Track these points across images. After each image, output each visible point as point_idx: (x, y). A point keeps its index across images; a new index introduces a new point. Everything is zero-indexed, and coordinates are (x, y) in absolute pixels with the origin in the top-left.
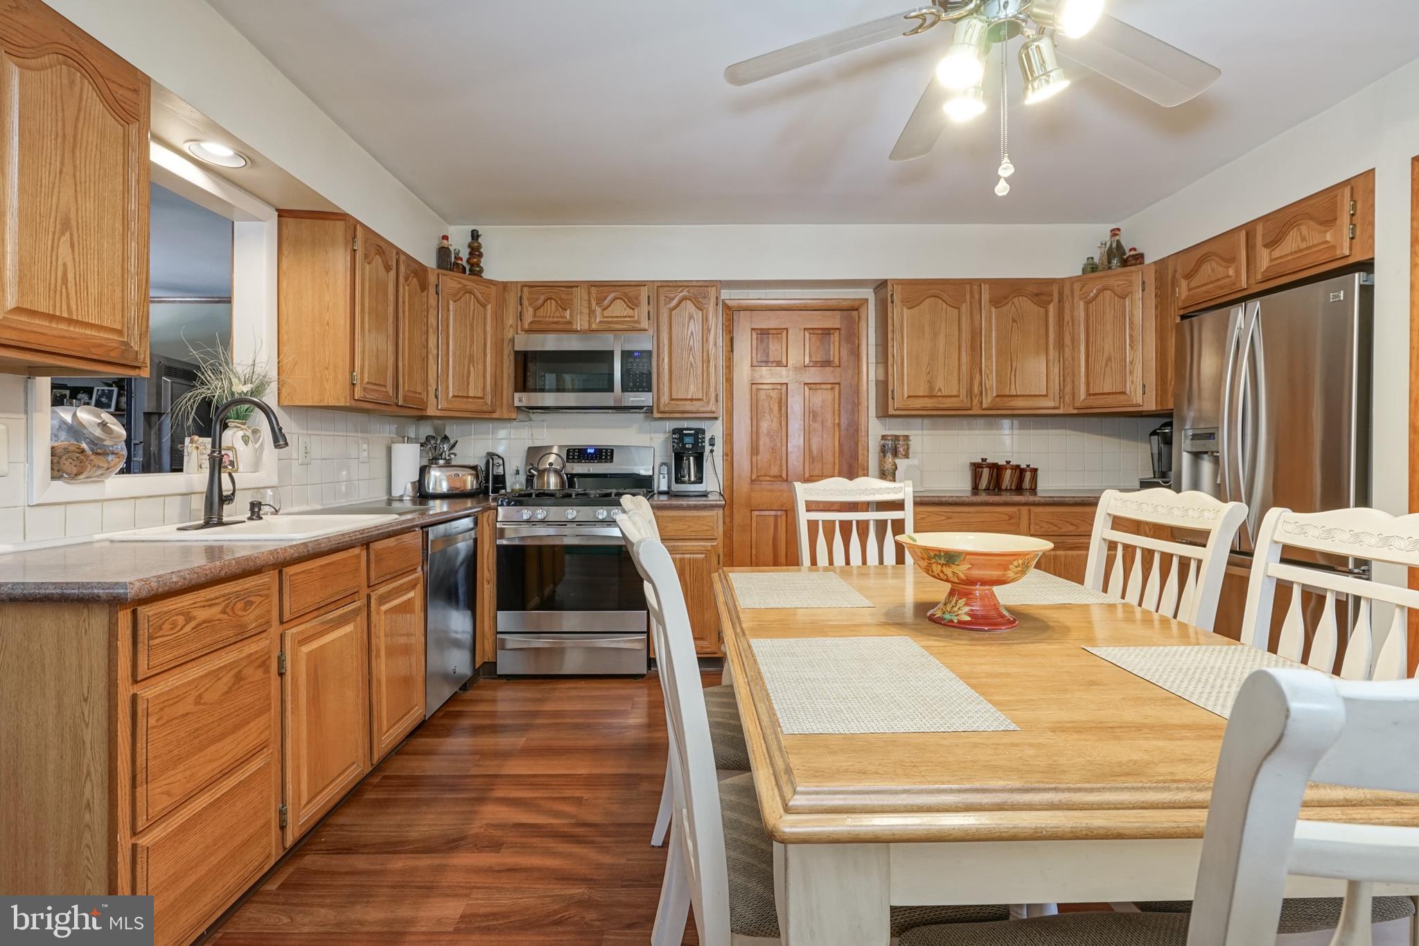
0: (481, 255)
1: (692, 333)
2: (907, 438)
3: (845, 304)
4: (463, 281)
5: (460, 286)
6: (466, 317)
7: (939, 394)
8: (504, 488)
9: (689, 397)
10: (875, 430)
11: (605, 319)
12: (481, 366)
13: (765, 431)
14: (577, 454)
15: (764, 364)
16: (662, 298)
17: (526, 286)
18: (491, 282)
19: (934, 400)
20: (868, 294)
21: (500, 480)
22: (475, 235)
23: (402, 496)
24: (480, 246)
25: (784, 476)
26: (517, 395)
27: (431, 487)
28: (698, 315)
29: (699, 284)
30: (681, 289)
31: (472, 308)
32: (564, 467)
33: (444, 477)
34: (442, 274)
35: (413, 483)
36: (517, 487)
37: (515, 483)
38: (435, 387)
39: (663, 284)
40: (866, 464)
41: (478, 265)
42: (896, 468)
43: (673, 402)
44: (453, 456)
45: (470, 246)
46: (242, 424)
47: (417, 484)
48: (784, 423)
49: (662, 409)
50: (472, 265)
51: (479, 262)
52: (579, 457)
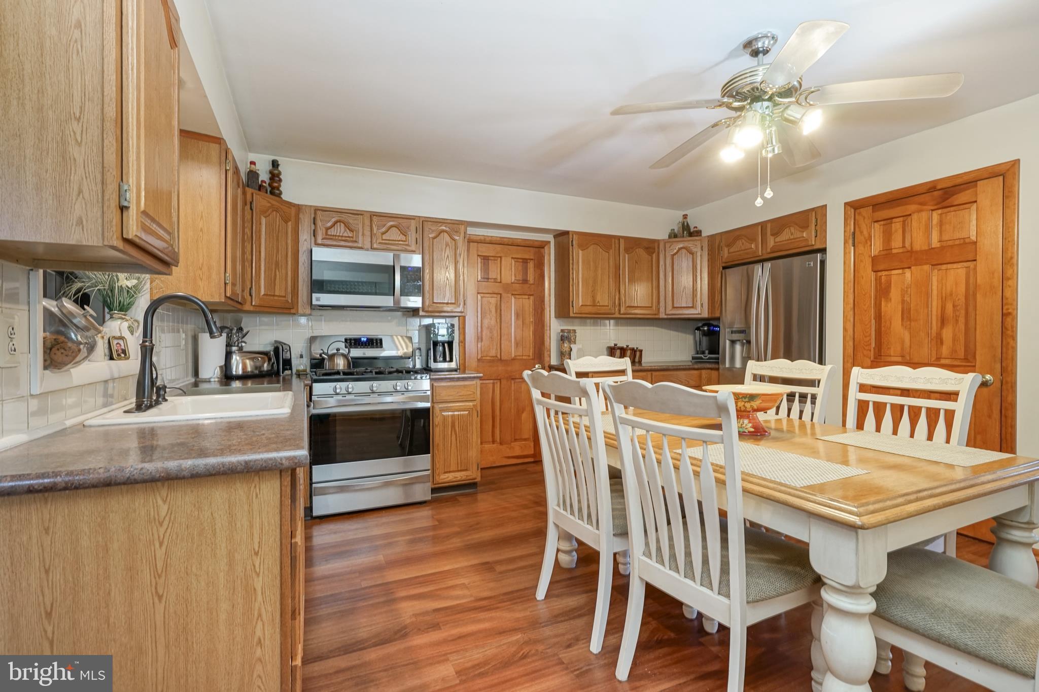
0: (280, 180)
1: (448, 256)
2: (574, 331)
3: (536, 244)
4: (271, 201)
5: (269, 205)
6: (273, 230)
7: (598, 304)
8: (291, 369)
9: (445, 302)
10: (555, 327)
11: (384, 241)
12: (284, 271)
13: (486, 326)
14: (354, 342)
15: (486, 280)
16: (426, 229)
17: (319, 210)
18: (290, 204)
19: (596, 307)
20: (550, 238)
21: (288, 363)
22: (275, 164)
23: (210, 378)
24: (280, 173)
25: (499, 356)
26: (315, 296)
27: (234, 369)
28: (452, 243)
29: (452, 222)
30: (441, 224)
31: (278, 223)
32: (349, 352)
33: (240, 361)
34: (256, 194)
35: (221, 367)
36: (302, 368)
37: (300, 364)
38: (249, 287)
39: (427, 219)
40: (548, 348)
41: (278, 189)
42: (571, 350)
43: (434, 305)
44: (243, 344)
45: (271, 172)
46: (125, 315)
47: (224, 368)
48: (498, 320)
49: (426, 309)
50: (273, 188)
51: (280, 186)
52: (355, 344)
